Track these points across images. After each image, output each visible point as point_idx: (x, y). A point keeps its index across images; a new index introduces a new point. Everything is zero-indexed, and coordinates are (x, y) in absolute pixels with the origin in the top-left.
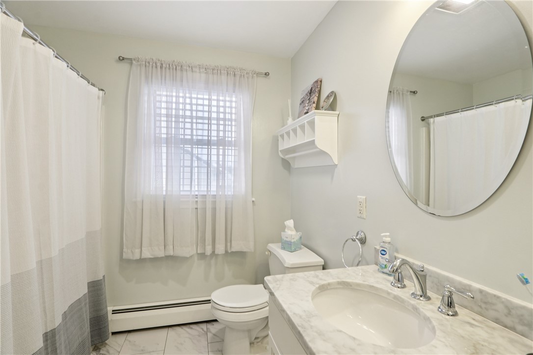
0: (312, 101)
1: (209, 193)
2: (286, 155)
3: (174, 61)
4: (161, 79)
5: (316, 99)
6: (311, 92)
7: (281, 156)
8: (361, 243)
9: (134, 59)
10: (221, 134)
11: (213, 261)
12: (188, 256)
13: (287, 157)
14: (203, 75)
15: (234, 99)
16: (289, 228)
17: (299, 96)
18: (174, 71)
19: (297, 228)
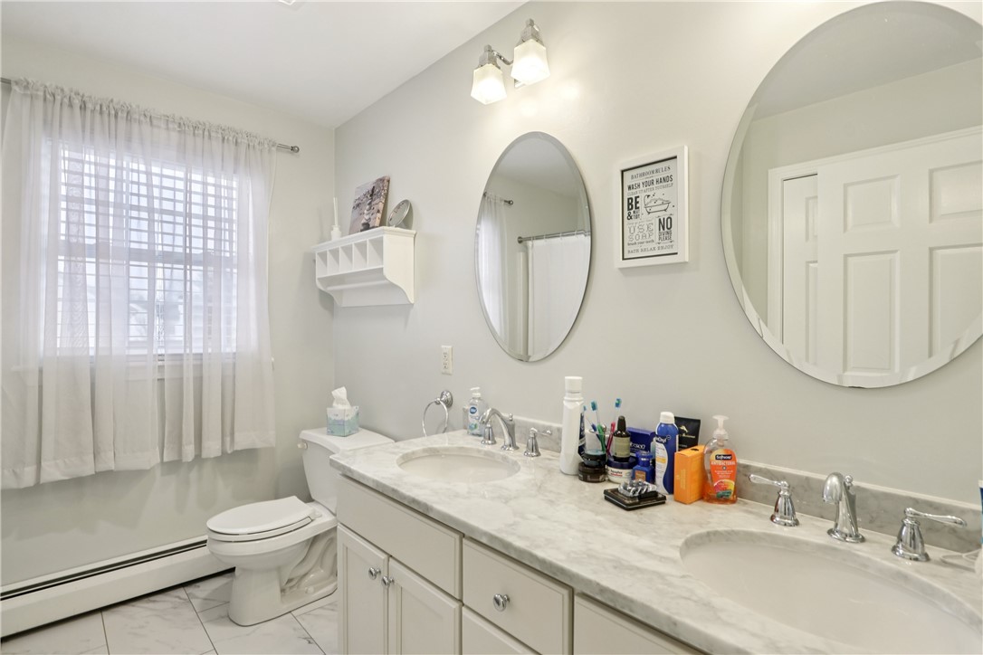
0: (376, 207)
1: (188, 351)
2: (329, 286)
3: (112, 101)
4: (83, 131)
5: (381, 206)
6: (372, 193)
7: (319, 285)
8: (447, 407)
9: (17, 83)
10: (211, 245)
11: (193, 475)
12: (148, 468)
13: (329, 289)
14: (174, 135)
15: (235, 184)
16: (340, 401)
17: (352, 196)
18: (113, 119)
19: (351, 398)
